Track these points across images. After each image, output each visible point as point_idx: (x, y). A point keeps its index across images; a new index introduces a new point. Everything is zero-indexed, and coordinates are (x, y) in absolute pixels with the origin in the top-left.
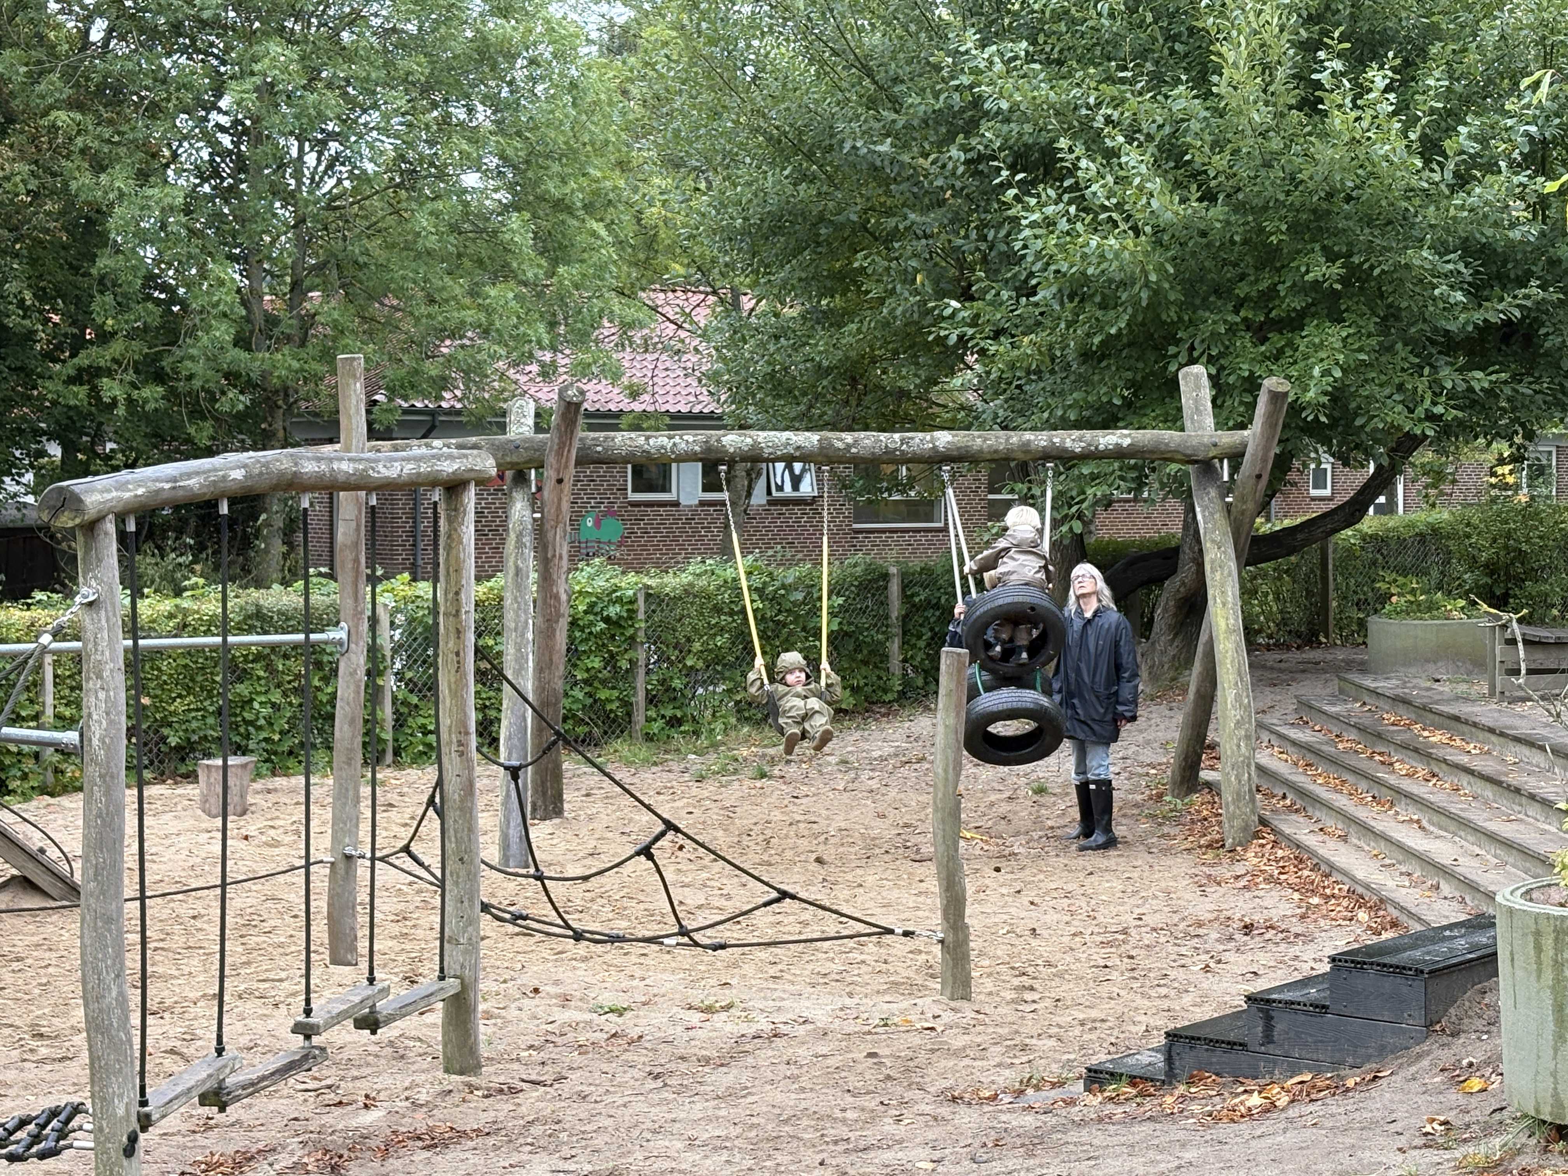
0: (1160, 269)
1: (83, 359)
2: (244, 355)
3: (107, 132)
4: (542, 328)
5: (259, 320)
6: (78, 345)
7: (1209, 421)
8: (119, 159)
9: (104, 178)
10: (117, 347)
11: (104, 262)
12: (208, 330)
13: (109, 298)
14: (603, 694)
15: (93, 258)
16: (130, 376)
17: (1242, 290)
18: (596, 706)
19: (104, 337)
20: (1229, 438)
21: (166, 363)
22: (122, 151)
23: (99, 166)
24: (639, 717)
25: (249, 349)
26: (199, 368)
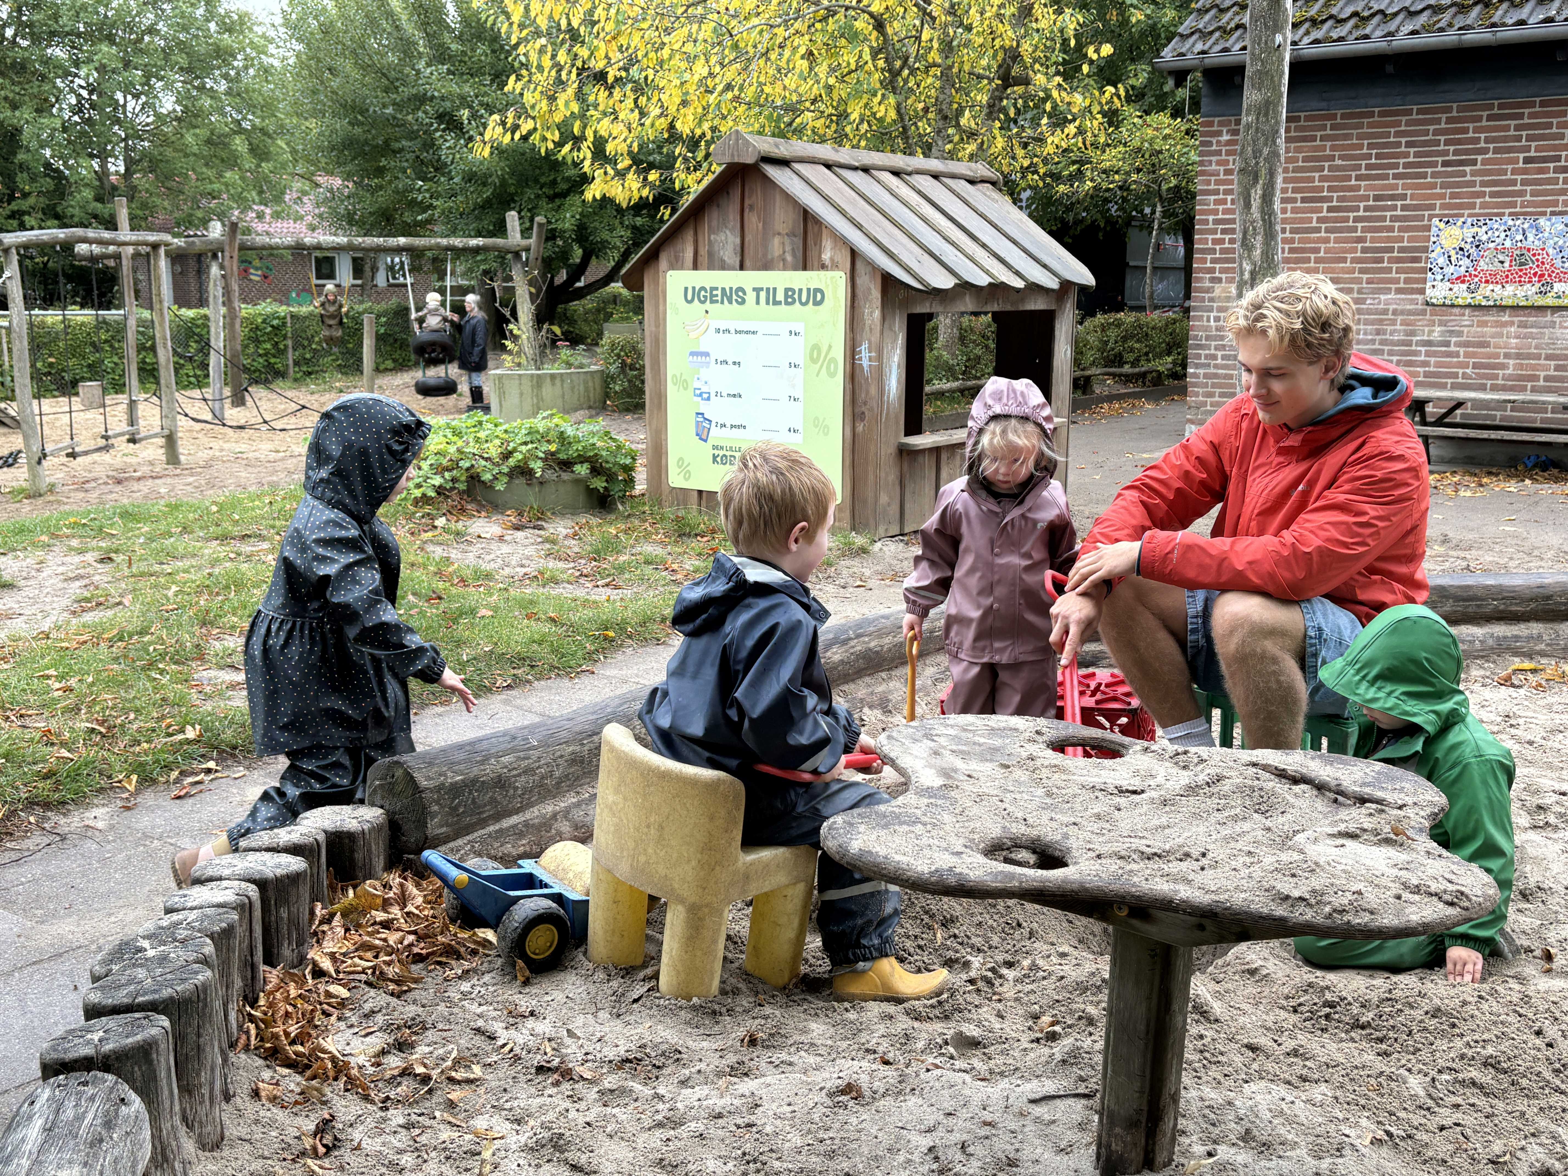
0: (502, 169)
1: (14, 206)
2: (99, 205)
3: (17, 89)
4: (254, 193)
5: (107, 186)
6: (11, 198)
7: (518, 235)
8: (25, 103)
9: (17, 113)
10: (32, 200)
11: (21, 156)
12: (80, 192)
13: (25, 175)
14: (272, 360)
15: (15, 154)
16: (40, 215)
17: (543, 180)
18: (269, 366)
19: (25, 195)
20: (525, 242)
21: (59, 209)
22: (27, 98)
23: (15, 107)
24: (291, 371)
25: (103, 203)
26: (76, 211)
